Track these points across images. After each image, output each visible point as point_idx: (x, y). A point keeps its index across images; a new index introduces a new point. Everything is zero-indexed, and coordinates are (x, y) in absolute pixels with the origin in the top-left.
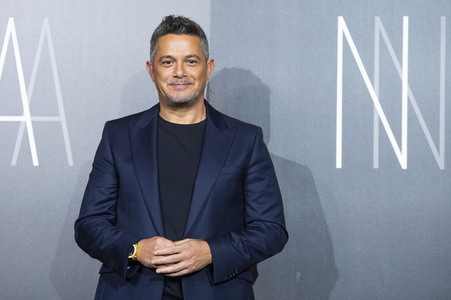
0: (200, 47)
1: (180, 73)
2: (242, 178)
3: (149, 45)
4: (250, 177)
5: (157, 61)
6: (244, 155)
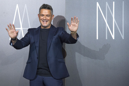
0: (50, 13)
1: (45, 19)
3: (39, 10)
5: (40, 15)
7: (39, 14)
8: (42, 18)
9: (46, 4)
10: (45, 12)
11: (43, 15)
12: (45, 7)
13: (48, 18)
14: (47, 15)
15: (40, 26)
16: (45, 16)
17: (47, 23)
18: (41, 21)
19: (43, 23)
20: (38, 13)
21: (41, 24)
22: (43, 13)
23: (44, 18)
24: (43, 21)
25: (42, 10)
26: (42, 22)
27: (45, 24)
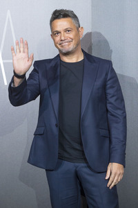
1: (63, 38)
2: (104, 87)
4: (108, 86)
6: (104, 75)
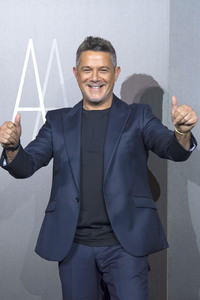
0: (110, 60)
1: (95, 79)
5: (79, 69)
7: (78, 66)
8: (86, 76)
9: (94, 35)
10: (95, 59)
11: (90, 69)
12: (93, 44)
13: (105, 76)
14: (101, 69)
15: (82, 102)
16: (95, 71)
17: (100, 91)
18: (84, 85)
19: (91, 92)
20: (75, 65)
21: (84, 94)
22: (90, 64)
23: (92, 77)
24: (90, 86)
25: (84, 53)
26: (87, 89)
27: (96, 95)
